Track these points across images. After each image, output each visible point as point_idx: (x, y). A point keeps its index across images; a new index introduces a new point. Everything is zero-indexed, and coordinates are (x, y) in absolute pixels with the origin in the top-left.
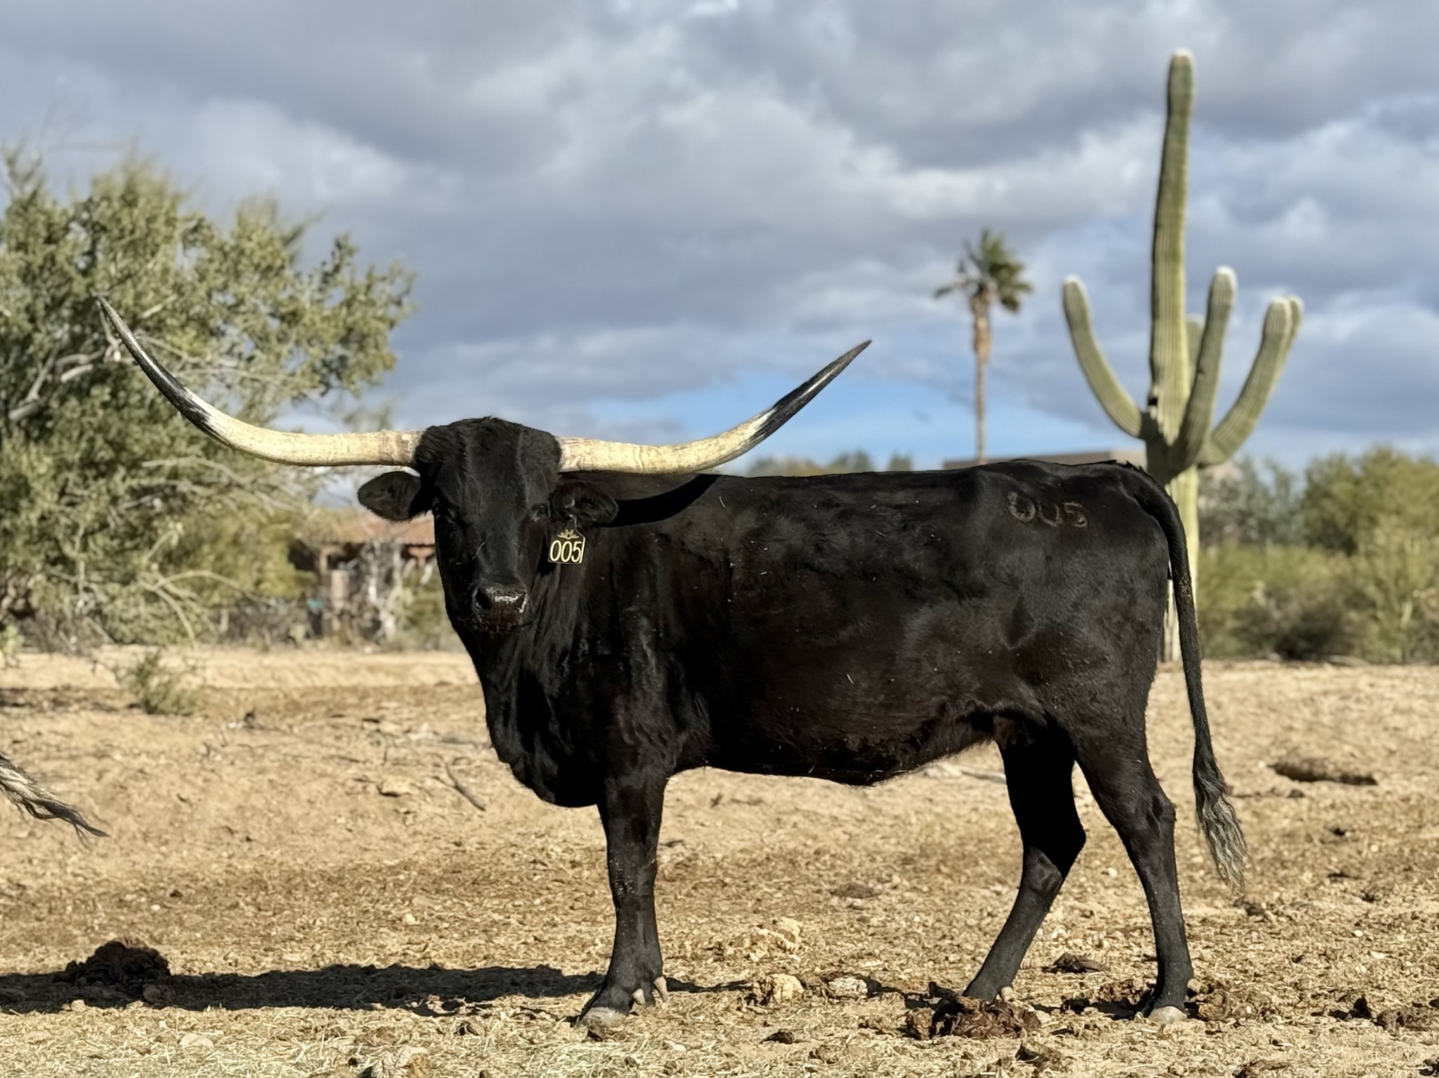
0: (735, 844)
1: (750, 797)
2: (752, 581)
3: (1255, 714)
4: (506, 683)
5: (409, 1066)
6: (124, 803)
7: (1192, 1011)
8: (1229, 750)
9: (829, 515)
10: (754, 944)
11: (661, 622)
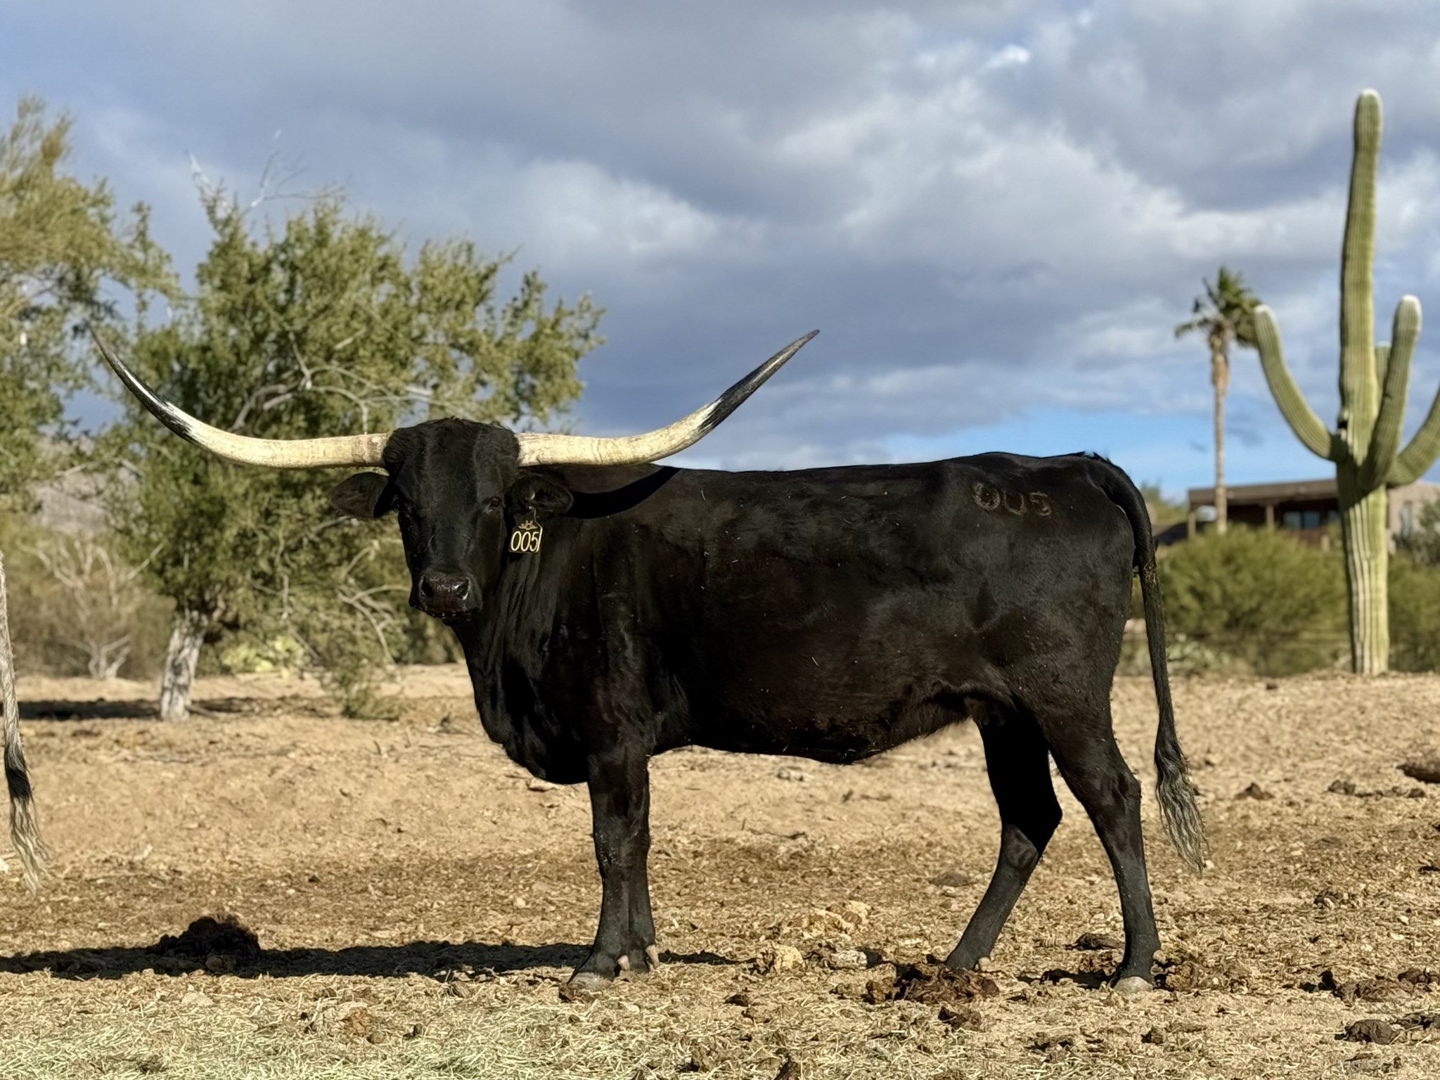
0: (857, 836)
1: (881, 793)
2: (724, 568)
3: (1397, 718)
4: (489, 667)
5: (347, 1019)
6: (290, 797)
7: (1160, 982)
8: (1367, 752)
9: (800, 504)
10: (811, 923)
11: (639, 608)
